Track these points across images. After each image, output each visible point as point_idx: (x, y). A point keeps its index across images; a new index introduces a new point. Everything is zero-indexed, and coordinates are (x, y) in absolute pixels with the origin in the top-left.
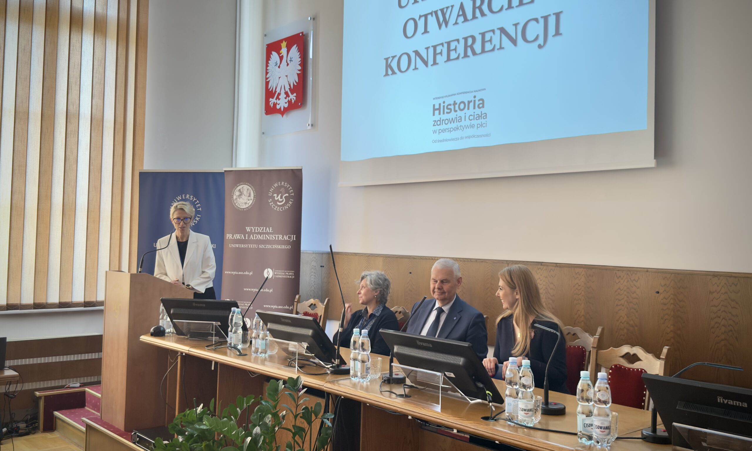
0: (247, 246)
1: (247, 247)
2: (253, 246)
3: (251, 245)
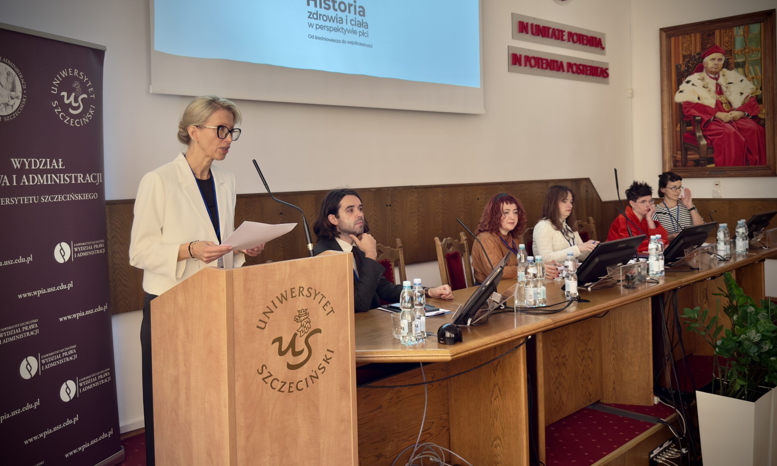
0: (16, 201)
1: (17, 203)
2: (29, 199)
3: (26, 198)
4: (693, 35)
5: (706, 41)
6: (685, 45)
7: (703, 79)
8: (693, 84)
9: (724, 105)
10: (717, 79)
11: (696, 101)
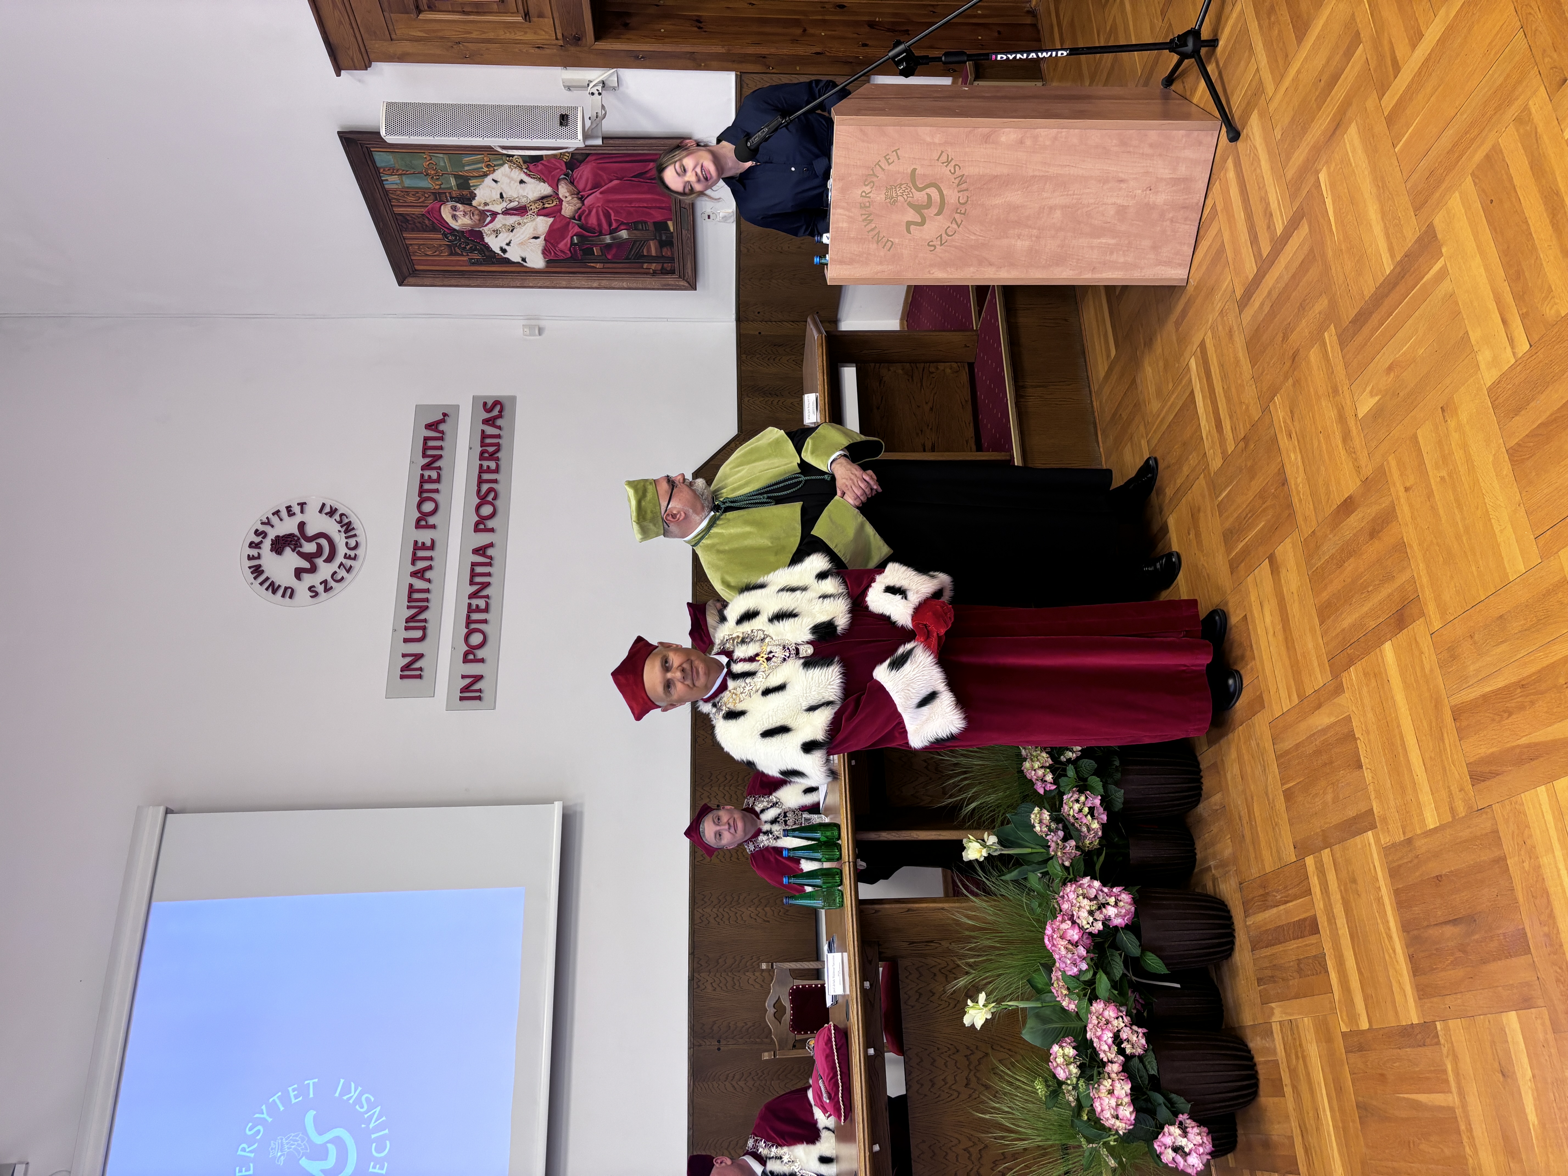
4: (408, 242)
5: (418, 225)
6: (429, 253)
7: (497, 232)
8: (508, 244)
9: (546, 206)
10: (494, 215)
11: (541, 242)
